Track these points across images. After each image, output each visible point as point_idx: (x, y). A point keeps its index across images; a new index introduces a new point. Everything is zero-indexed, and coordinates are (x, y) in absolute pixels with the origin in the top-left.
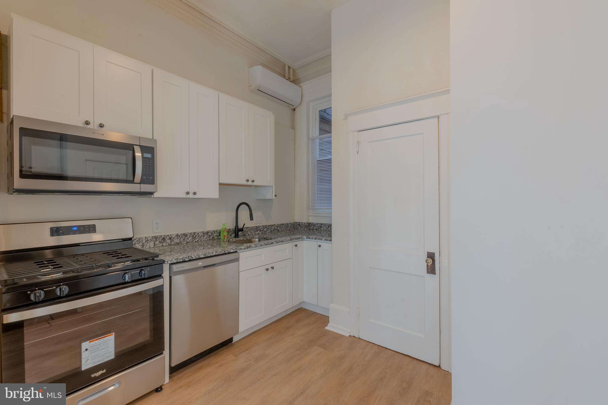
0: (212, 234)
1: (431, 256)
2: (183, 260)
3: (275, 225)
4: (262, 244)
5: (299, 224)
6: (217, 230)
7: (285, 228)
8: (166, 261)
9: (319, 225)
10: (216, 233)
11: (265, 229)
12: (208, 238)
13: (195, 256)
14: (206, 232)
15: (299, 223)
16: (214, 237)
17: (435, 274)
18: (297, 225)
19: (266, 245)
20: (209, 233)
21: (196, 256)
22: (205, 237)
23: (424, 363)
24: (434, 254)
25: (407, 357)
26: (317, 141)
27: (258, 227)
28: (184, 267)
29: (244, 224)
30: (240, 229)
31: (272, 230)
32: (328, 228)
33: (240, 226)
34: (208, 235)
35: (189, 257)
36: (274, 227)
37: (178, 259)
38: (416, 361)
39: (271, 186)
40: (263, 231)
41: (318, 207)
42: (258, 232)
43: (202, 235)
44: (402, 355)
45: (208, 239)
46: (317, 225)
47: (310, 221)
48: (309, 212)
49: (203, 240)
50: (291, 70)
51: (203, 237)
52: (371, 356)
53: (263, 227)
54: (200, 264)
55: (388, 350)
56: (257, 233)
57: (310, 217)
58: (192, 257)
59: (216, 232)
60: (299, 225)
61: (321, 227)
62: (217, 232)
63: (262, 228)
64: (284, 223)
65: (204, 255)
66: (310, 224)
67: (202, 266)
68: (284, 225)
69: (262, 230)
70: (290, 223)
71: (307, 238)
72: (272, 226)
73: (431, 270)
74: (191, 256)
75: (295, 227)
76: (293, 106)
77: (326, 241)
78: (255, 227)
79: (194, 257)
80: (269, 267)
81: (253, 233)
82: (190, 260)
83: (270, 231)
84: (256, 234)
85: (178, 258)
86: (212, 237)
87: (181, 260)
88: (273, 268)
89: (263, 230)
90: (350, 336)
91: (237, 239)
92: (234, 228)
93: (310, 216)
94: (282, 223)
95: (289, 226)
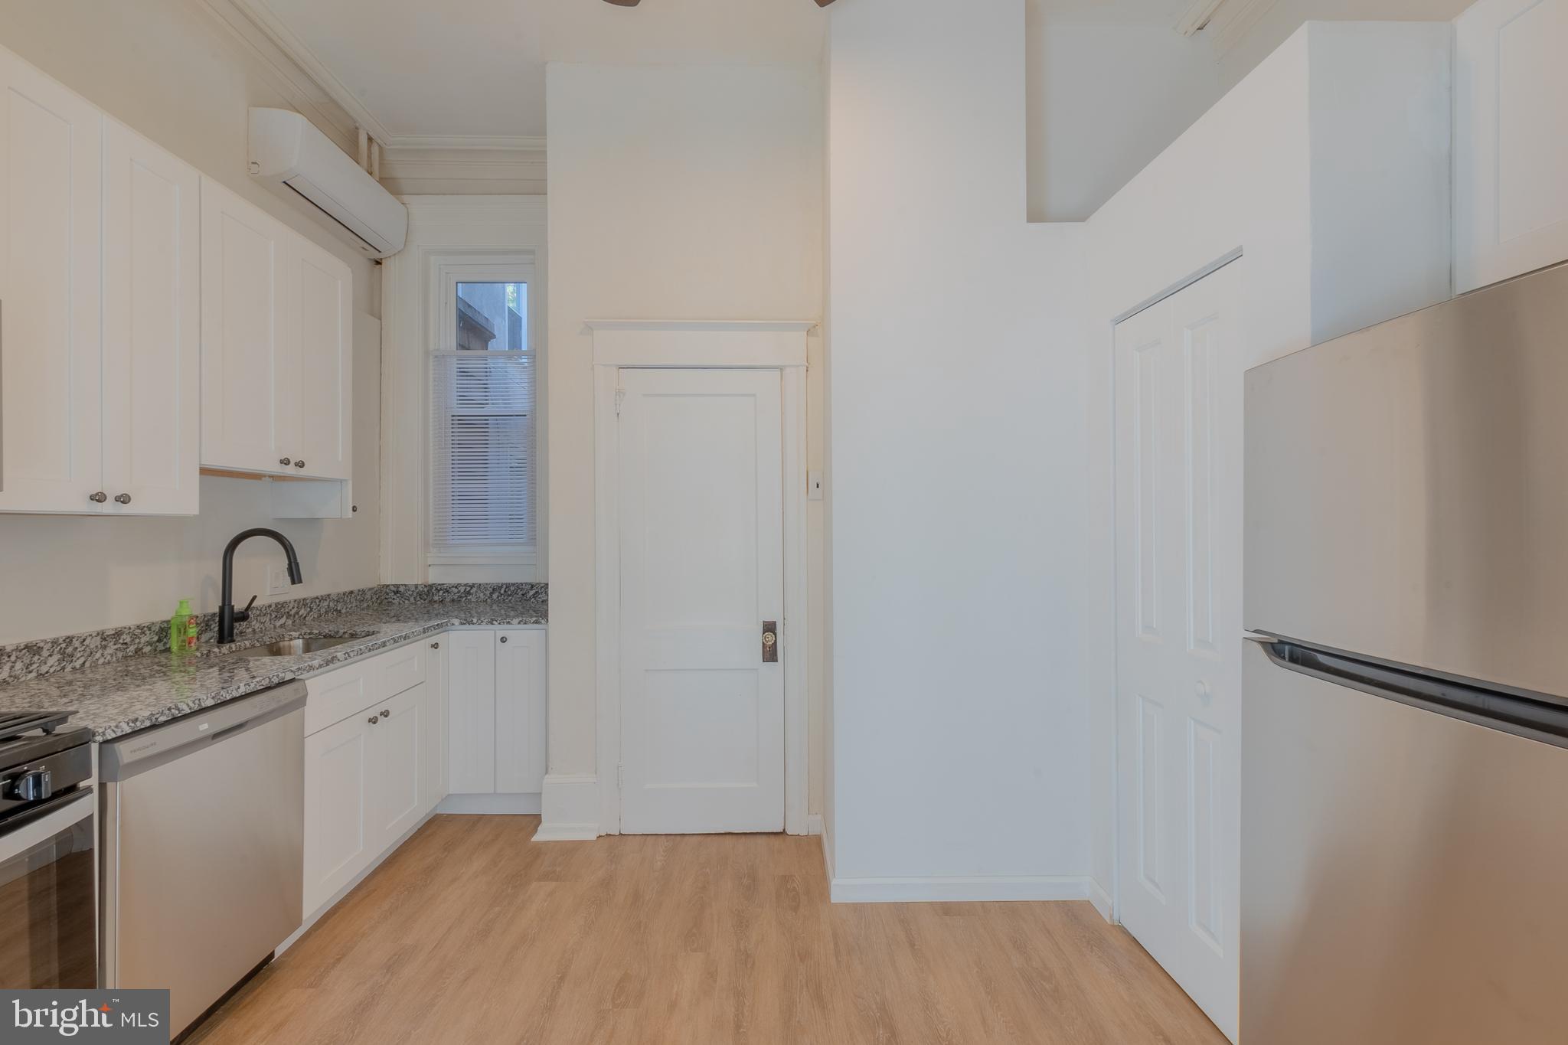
0: (134, 636)
1: (770, 628)
2: (154, 720)
3: (329, 595)
4: (361, 650)
5: (395, 589)
6: (153, 623)
7: (358, 603)
8: (100, 730)
9: (462, 589)
10: (148, 632)
11: (302, 612)
12: (118, 652)
13: (188, 705)
14: (113, 632)
15: (397, 586)
16: (142, 648)
17: (777, 661)
18: (388, 594)
19: (370, 650)
20: (124, 636)
21: (192, 705)
22: (109, 651)
23: (758, 836)
24: (774, 623)
25: (728, 837)
26: (453, 365)
27: (283, 604)
28: (155, 744)
29: (254, 598)
30: (238, 613)
31: (323, 611)
32: (491, 594)
33: (239, 603)
34: (121, 641)
35: (169, 709)
36: (326, 603)
37: (137, 720)
38: (743, 839)
39: (341, 481)
40: (297, 616)
41: (458, 542)
42: (283, 621)
43: (98, 643)
44: (716, 837)
45: (120, 654)
46: (456, 590)
47: (431, 581)
48: (428, 555)
49: (101, 661)
50: (375, 149)
51: (100, 652)
52: (662, 858)
53: (296, 606)
54: (205, 726)
55: (687, 837)
56: (278, 623)
57: (430, 569)
58: (178, 710)
59: (150, 629)
60: (398, 592)
61: (469, 593)
62: (153, 629)
63: (293, 608)
64: (354, 588)
65: (213, 698)
66: (431, 586)
67: (208, 733)
68: (353, 596)
69: (292, 612)
70: (370, 589)
71: (465, 624)
72: (322, 599)
73: (770, 654)
74: (176, 706)
75: (383, 598)
76: (380, 252)
77: (522, 626)
78: (273, 606)
79: (185, 707)
80: (374, 712)
81: (267, 624)
82: (174, 720)
83: (316, 616)
84: (275, 627)
85: (136, 716)
86: (132, 648)
87: (148, 724)
88: (385, 714)
89: (297, 613)
90: (600, 836)
91: (233, 645)
92: (217, 610)
93: (429, 566)
94: (348, 589)
95: (368, 596)
